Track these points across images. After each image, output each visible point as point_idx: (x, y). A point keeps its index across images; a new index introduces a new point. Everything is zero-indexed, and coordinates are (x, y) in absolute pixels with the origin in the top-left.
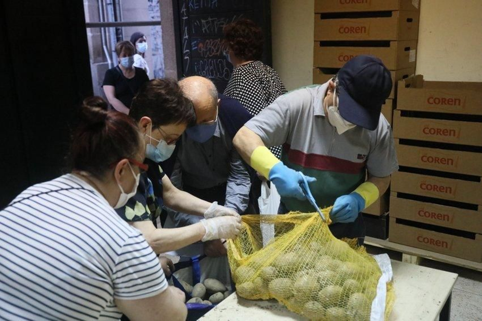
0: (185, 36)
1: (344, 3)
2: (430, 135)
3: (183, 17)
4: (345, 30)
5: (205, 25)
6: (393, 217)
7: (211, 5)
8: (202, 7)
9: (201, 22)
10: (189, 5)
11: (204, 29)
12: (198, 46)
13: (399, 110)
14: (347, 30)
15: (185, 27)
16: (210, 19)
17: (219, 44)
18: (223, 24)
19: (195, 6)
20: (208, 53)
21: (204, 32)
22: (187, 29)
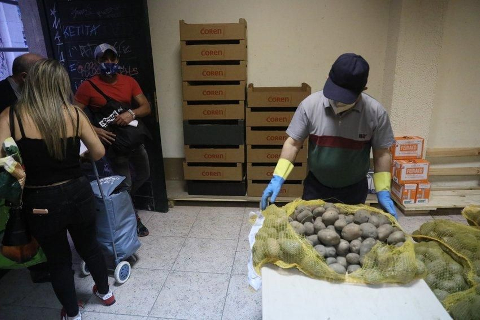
0: (62, 59)
1: (204, 34)
2: (271, 122)
3: (58, 43)
5: (84, 51)
6: (250, 180)
7: (90, 33)
8: (78, 34)
9: (79, 48)
10: (64, 33)
11: (83, 53)
12: (77, 68)
13: (249, 107)
14: (207, 53)
15: (61, 52)
16: (89, 45)
19: (71, 34)
20: (89, 73)
21: (83, 56)
22: (63, 54)
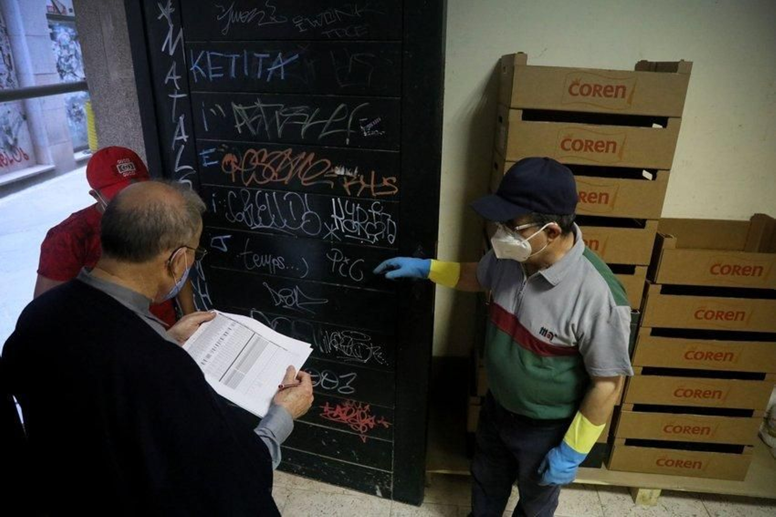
0: (180, 135)
1: (577, 95)
2: (704, 320)
3: (172, 93)
4: (574, 144)
5: (245, 118)
6: (622, 438)
7: (265, 74)
8: (233, 75)
9: (231, 110)
10: (193, 68)
11: (242, 124)
12: (221, 160)
13: (658, 284)
14: (578, 145)
15: (178, 115)
16: (259, 105)
17: (288, 160)
18: (302, 119)
19: (210, 72)
20: (253, 176)
21: (240, 131)
22: (185, 121)
